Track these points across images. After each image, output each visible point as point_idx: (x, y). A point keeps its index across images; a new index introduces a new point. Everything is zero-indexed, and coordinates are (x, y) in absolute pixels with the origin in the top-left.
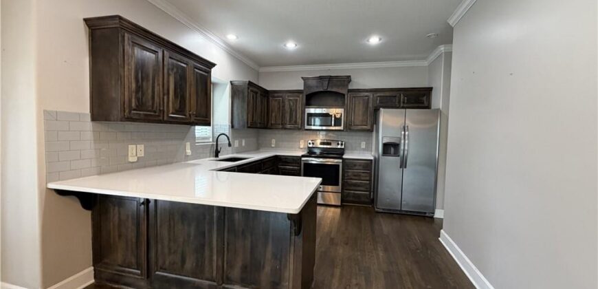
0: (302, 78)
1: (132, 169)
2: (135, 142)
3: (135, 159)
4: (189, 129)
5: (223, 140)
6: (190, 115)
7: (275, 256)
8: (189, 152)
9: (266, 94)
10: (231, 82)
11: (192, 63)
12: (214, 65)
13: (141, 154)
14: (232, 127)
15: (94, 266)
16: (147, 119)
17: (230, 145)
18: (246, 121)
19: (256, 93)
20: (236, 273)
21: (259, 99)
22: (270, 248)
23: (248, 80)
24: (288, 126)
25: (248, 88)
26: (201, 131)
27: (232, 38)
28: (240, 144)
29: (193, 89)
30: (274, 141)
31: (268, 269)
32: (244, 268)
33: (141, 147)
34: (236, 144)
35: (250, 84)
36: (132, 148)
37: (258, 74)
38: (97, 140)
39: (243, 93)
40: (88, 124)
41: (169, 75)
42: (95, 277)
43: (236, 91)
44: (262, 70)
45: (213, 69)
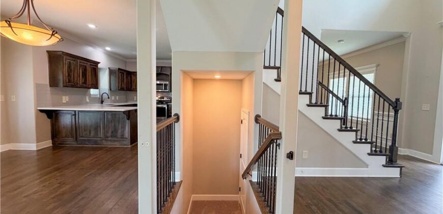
1: (65, 105)
2: (65, 95)
3: (65, 102)
4: (87, 91)
5: (105, 96)
6: (89, 84)
7: (122, 127)
8: (88, 100)
9: (129, 73)
10: (109, 68)
11: (89, 63)
12: (99, 63)
13: (68, 100)
14: (110, 90)
15: (52, 139)
16: (73, 86)
17: (109, 98)
18: (117, 87)
19: (123, 73)
20: (109, 134)
21: (125, 76)
22: (120, 125)
23: (118, 67)
25: (118, 71)
26: (93, 91)
27: (108, 49)
28: (115, 98)
29: (90, 74)
31: (120, 131)
32: (112, 132)
33: (67, 97)
34: (113, 98)
35: (119, 69)
36: (64, 97)
37: (125, 62)
38: (52, 94)
39: (115, 73)
40: (49, 88)
41: (79, 69)
42: (53, 144)
43: (111, 72)
44: (127, 60)
45: (99, 65)
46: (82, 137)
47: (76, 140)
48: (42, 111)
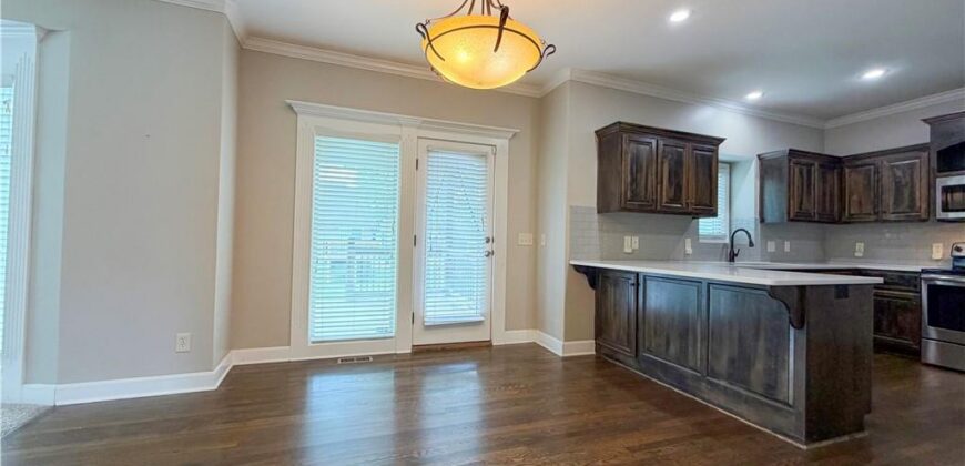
0: (925, 120)
1: (629, 259)
2: (634, 233)
3: (630, 251)
4: (690, 223)
5: (741, 238)
6: (687, 204)
8: (689, 250)
9: (834, 164)
10: (759, 156)
11: (689, 145)
12: (721, 140)
13: (636, 246)
14: (762, 220)
15: (595, 339)
16: (641, 210)
17: (751, 244)
18: (785, 211)
19: (810, 166)
20: (722, 365)
21: (816, 175)
22: (762, 343)
23: (787, 149)
24: (892, 217)
25: (790, 160)
26: (706, 226)
27: (754, 96)
28: (780, 247)
29: (692, 173)
30: (860, 246)
33: (636, 239)
34: (771, 246)
35: (792, 153)
36: (627, 239)
37: (821, 133)
38: (601, 230)
39: (780, 169)
40: (595, 216)
41: (662, 163)
42: (596, 350)
43: (767, 168)
44: (829, 125)
45: (721, 146)
46: (650, 351)
47: (637, 356)
48: (578, 268)
